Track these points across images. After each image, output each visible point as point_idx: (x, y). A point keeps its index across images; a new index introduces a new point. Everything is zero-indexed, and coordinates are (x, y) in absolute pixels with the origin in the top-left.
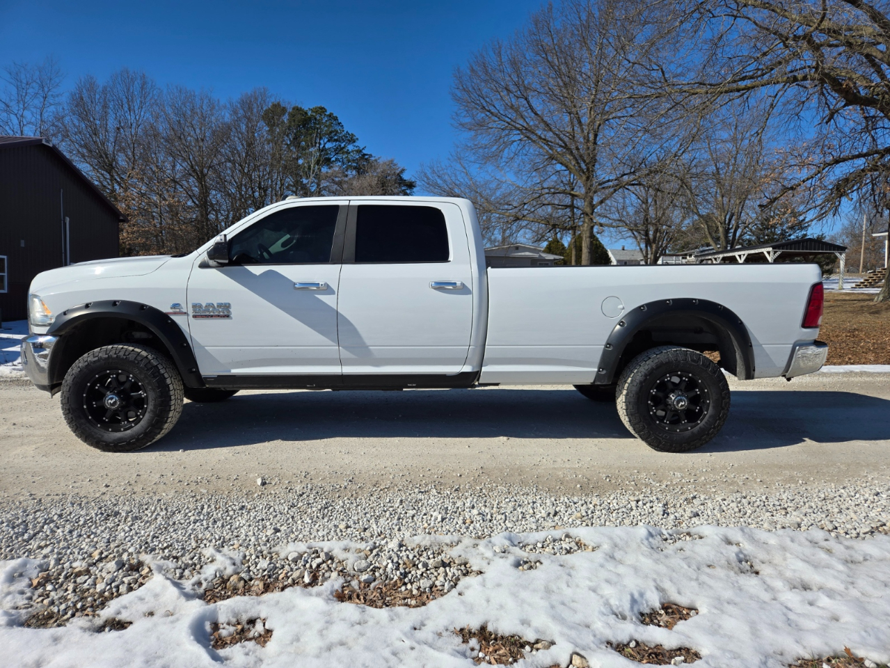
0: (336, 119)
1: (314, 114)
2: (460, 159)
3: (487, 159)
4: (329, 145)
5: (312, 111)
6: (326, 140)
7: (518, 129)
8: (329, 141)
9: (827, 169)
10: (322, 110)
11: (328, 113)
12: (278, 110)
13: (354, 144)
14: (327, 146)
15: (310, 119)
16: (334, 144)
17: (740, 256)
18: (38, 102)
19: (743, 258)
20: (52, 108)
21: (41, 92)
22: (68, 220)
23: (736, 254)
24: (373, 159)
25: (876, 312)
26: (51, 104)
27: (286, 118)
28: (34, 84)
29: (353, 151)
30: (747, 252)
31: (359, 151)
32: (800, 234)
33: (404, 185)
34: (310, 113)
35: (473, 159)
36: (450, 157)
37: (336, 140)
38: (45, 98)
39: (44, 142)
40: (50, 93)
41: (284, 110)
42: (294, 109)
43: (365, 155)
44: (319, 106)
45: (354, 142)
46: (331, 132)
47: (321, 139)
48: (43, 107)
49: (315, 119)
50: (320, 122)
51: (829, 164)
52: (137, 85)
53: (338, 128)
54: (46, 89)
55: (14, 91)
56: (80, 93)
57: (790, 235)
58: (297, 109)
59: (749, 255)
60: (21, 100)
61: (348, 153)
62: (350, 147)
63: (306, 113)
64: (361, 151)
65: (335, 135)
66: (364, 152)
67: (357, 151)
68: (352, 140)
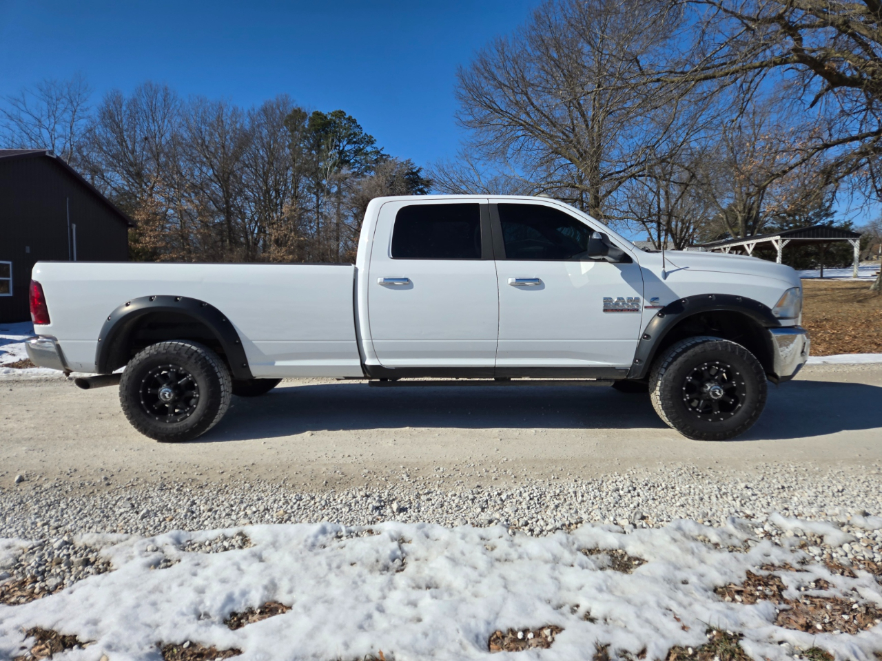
0: (354, 121)
1: (334, 118)
2: (466, 156)
3: (490, 155)
4: (348, 147)
5: (332, 116)
6: (345, 143)
7: (521, 125)
8: (348, 143)
9: (817, 154)
10: (341, 114)
11: (347, 117)
12: (298, 115)
13: (373, 145)
14: (346, 149)
15: (330, 123)
16: (353, 146)
17: (748, 245)
18: (67, 116)
19: (752, 247)
20: (83, 122)
21: (70, 106)
22: (74, 226)
23: (744, 243)
24: (391, 159)
25: (862, 300)
26: (81, 118)
27: (307, 124)
28: (64, 100)
29: (371, 153)
30: (755, 241)
31: (377, 152)
32: (826, 221)
33: (422, 184)
34: (329, 117)
35: (477, 156)
36: (458, 155)
37: (355, 143)
38: (74, 112)
39: (47, 154)
40: (79, 108)
41: (304, 116)
42: (314, 113)
43: (382, 155)
44: (338, 110)
45: (373, 143)
46: (350, 135)
47: (340, 141)
48: (73, 120)
49: (335, 122)
50: (338, 126)
51: (819, 149)
52: (160, 97)
53: (357, 130)
54: (75, 104)
55: (44, 106)
56: (108, 106)
57: (816, 222)
58: (317, 114)
59: (757, 244)
60: (52, 114)
61: (366, 154)
62: (369, 149)
63: (326, 117)
64: (379, 152)
65: (354, 137)
66: (382, 152)
67: (375, 152)
68: (370, 141)
